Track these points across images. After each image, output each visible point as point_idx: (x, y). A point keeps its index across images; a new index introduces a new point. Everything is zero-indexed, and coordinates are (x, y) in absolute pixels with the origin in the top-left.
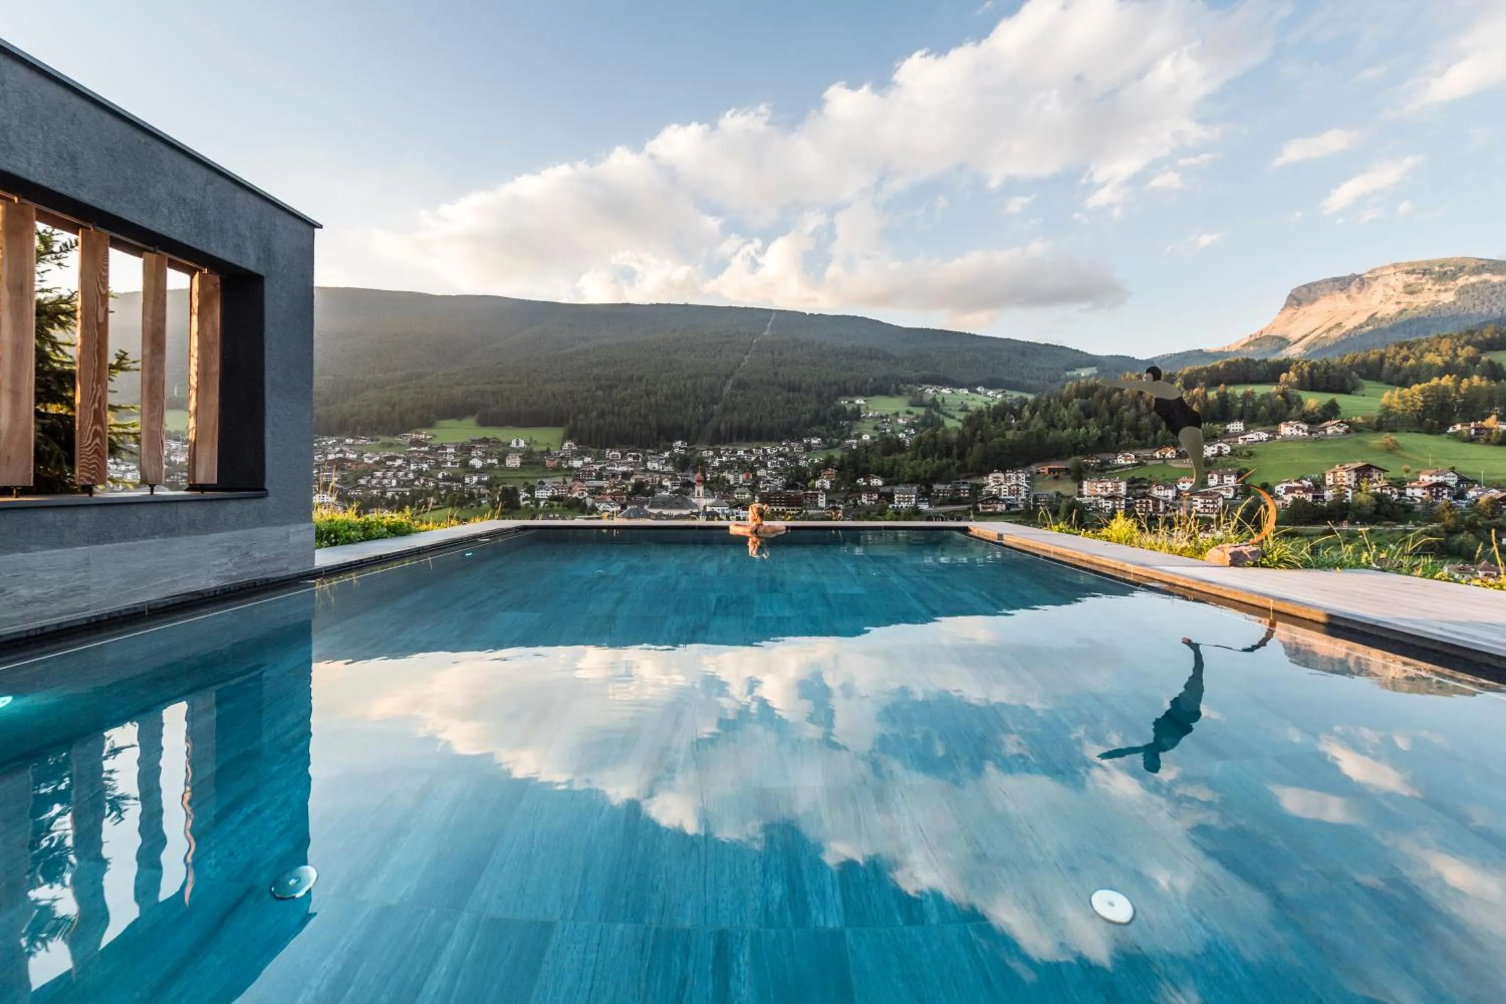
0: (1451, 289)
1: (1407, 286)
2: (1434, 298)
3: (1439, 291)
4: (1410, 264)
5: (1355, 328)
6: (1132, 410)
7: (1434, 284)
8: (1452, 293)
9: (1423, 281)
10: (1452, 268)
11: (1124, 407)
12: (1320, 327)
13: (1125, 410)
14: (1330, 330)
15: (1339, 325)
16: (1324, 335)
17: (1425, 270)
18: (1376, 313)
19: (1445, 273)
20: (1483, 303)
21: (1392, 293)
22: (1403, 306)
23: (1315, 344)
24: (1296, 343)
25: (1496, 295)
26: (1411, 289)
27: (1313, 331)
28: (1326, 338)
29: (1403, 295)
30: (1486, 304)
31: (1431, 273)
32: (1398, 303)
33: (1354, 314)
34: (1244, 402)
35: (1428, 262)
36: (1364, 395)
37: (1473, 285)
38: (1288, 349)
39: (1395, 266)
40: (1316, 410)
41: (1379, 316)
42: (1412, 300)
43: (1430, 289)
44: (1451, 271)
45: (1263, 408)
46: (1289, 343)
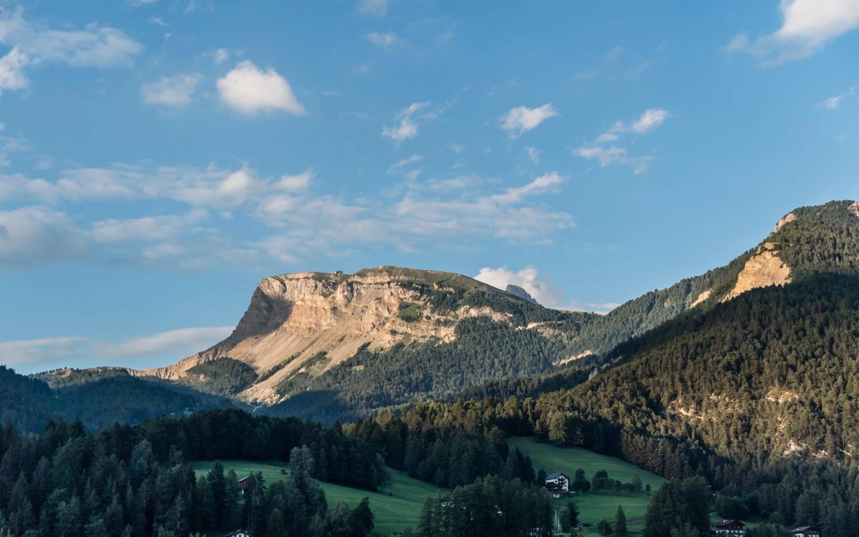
0: (453, 323)
1: (403, 306)
2: (433, 333)
3: (438, 322)
4: (407, 272)
5: (343, 364)
6: (74, 500)
7: (433, 311)
8: (452, 329)
9: (421, 303)
10: (451, 289)
11: (57, 492)
12: (299, 354)
13: (60, 498)
14: (310, 362)
15: (322, 356)
16: (303, 370)
17: (423, 286)
18: (368, 344)
19: (444, 296)
20: (485, 351)
21: (386, 314)
22: (399, 338)
23: (291, 384)
24: (265, 378)
25: (497, 340)
26: (408, 312)
27: (288, 362)
28: (305, 375)
29: (399, 321)
30: (488, 352)
31: (430, 292)
32: (394, 332)
33: (342, 340)
34: (248, 496)
35: (426, 274)
36: (391, 495)
37: (474, 320)
38: (255, 386)
39: (390, 270)
40: (345, 519)
41: (371, 349)
42: (409, 331)
43: (428, 318)
44: (451, 293)
45: (276, 510)
46: (256, 376)
